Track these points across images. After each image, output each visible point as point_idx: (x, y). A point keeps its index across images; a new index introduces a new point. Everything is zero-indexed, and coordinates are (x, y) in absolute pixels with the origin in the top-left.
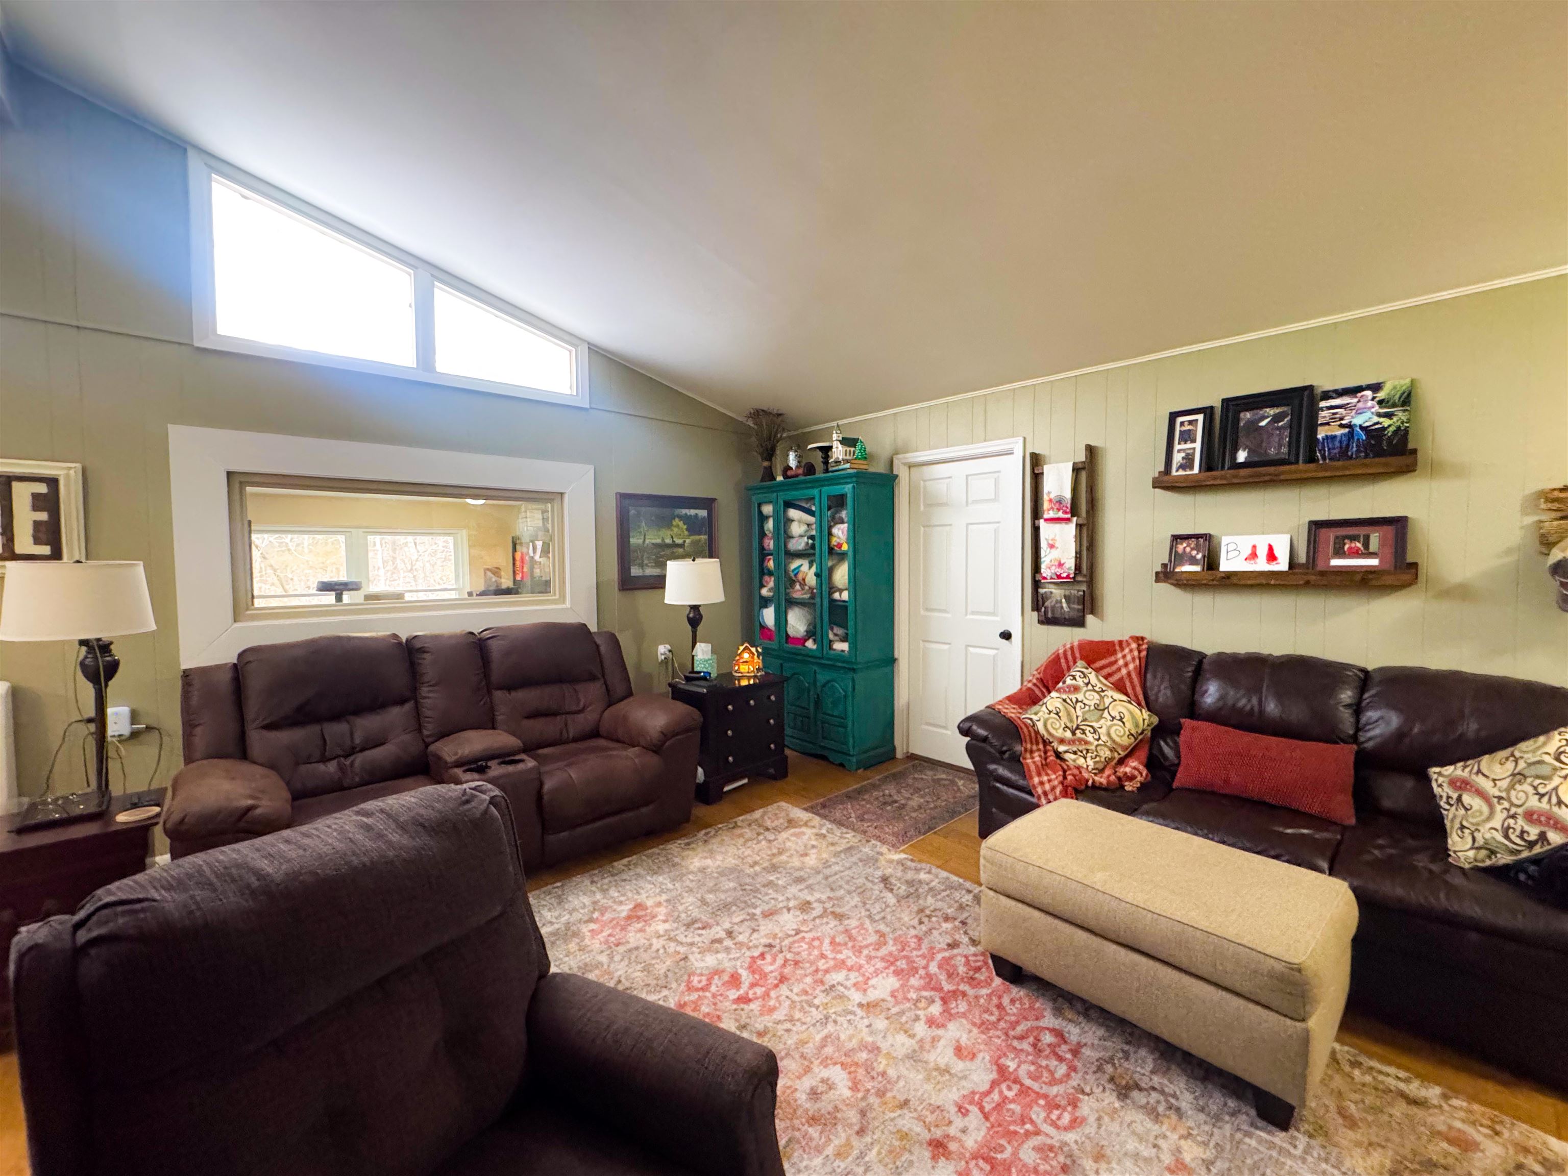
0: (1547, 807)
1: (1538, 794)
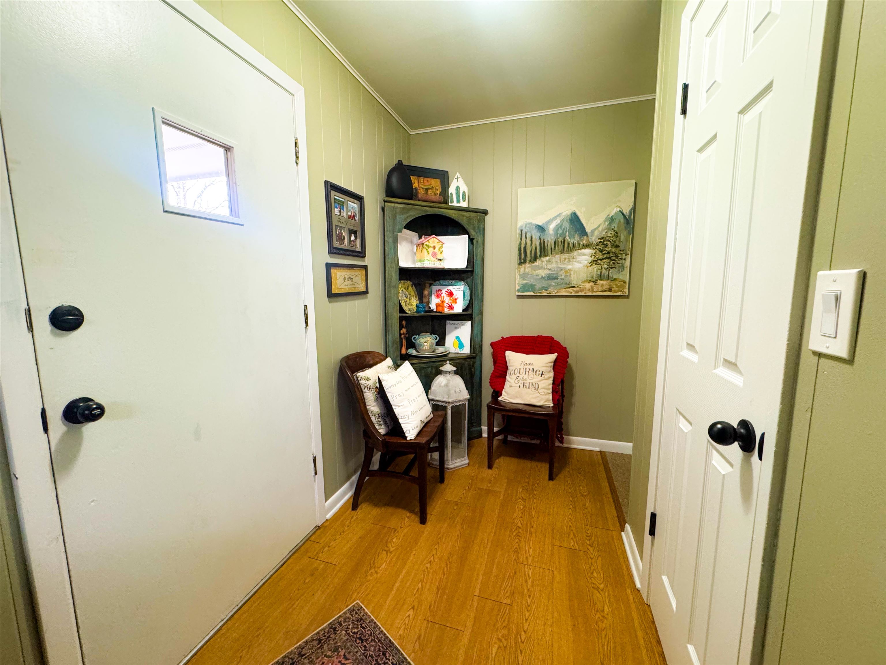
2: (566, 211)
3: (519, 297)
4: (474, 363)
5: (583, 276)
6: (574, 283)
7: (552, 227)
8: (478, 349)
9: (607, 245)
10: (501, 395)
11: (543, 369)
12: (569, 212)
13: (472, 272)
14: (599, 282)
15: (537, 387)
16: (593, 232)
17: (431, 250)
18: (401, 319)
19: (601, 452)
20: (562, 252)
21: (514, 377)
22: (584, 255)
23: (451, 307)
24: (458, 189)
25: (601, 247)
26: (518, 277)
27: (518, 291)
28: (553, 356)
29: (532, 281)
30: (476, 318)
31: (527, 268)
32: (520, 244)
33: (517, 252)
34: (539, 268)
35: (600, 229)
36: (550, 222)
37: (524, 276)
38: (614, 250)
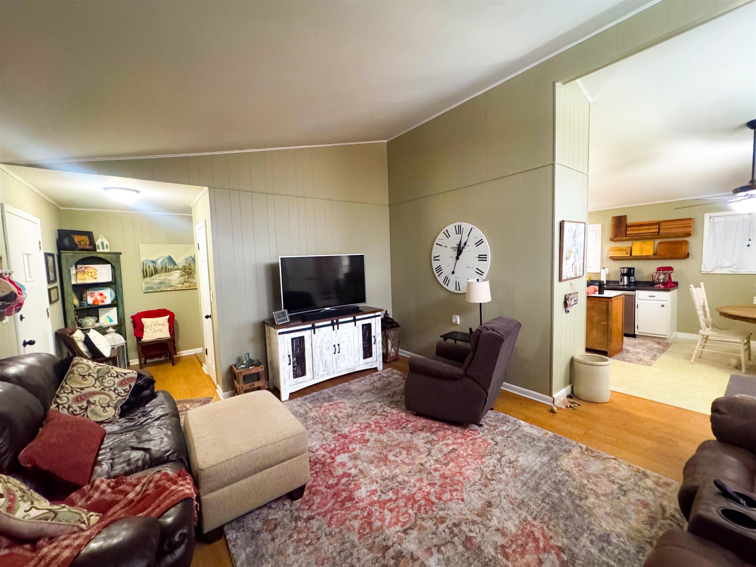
0: (123, 378)
1: (115, 377)
2: (166, 255)
3: (145, 293)
4: (121, 328)
5: (177, 281)
6: (173, 285)
7: (159, 261)
8: (122, 321)
9: (186, 269)
10: (142, 338)
11: (163, 323)
12: (167, 256)
13: (115, 283)
14: (185, 284)
15: (161, 331)
16: (179, 264)
17: (90, 274)
18: (75, 310)
19: (195, 354)
20: (166, 272)
21: (149, 329)
22: (176, 273)
23: (103, 301)
24: (102, 243)
25: (184, 269)
26: (143, 283)
27: (144, 290)
28: (168, 317)
29: (152, 285)
30: (120, 306)
31: (148, 279)
32: (143, 269)
33: (142, 272)
34: (154, 279)
35: (182, 263)
36: (158, 259)
37: (146, 283)
38: (189, 271)
